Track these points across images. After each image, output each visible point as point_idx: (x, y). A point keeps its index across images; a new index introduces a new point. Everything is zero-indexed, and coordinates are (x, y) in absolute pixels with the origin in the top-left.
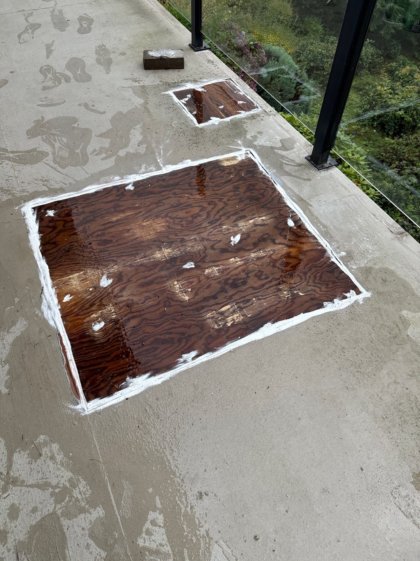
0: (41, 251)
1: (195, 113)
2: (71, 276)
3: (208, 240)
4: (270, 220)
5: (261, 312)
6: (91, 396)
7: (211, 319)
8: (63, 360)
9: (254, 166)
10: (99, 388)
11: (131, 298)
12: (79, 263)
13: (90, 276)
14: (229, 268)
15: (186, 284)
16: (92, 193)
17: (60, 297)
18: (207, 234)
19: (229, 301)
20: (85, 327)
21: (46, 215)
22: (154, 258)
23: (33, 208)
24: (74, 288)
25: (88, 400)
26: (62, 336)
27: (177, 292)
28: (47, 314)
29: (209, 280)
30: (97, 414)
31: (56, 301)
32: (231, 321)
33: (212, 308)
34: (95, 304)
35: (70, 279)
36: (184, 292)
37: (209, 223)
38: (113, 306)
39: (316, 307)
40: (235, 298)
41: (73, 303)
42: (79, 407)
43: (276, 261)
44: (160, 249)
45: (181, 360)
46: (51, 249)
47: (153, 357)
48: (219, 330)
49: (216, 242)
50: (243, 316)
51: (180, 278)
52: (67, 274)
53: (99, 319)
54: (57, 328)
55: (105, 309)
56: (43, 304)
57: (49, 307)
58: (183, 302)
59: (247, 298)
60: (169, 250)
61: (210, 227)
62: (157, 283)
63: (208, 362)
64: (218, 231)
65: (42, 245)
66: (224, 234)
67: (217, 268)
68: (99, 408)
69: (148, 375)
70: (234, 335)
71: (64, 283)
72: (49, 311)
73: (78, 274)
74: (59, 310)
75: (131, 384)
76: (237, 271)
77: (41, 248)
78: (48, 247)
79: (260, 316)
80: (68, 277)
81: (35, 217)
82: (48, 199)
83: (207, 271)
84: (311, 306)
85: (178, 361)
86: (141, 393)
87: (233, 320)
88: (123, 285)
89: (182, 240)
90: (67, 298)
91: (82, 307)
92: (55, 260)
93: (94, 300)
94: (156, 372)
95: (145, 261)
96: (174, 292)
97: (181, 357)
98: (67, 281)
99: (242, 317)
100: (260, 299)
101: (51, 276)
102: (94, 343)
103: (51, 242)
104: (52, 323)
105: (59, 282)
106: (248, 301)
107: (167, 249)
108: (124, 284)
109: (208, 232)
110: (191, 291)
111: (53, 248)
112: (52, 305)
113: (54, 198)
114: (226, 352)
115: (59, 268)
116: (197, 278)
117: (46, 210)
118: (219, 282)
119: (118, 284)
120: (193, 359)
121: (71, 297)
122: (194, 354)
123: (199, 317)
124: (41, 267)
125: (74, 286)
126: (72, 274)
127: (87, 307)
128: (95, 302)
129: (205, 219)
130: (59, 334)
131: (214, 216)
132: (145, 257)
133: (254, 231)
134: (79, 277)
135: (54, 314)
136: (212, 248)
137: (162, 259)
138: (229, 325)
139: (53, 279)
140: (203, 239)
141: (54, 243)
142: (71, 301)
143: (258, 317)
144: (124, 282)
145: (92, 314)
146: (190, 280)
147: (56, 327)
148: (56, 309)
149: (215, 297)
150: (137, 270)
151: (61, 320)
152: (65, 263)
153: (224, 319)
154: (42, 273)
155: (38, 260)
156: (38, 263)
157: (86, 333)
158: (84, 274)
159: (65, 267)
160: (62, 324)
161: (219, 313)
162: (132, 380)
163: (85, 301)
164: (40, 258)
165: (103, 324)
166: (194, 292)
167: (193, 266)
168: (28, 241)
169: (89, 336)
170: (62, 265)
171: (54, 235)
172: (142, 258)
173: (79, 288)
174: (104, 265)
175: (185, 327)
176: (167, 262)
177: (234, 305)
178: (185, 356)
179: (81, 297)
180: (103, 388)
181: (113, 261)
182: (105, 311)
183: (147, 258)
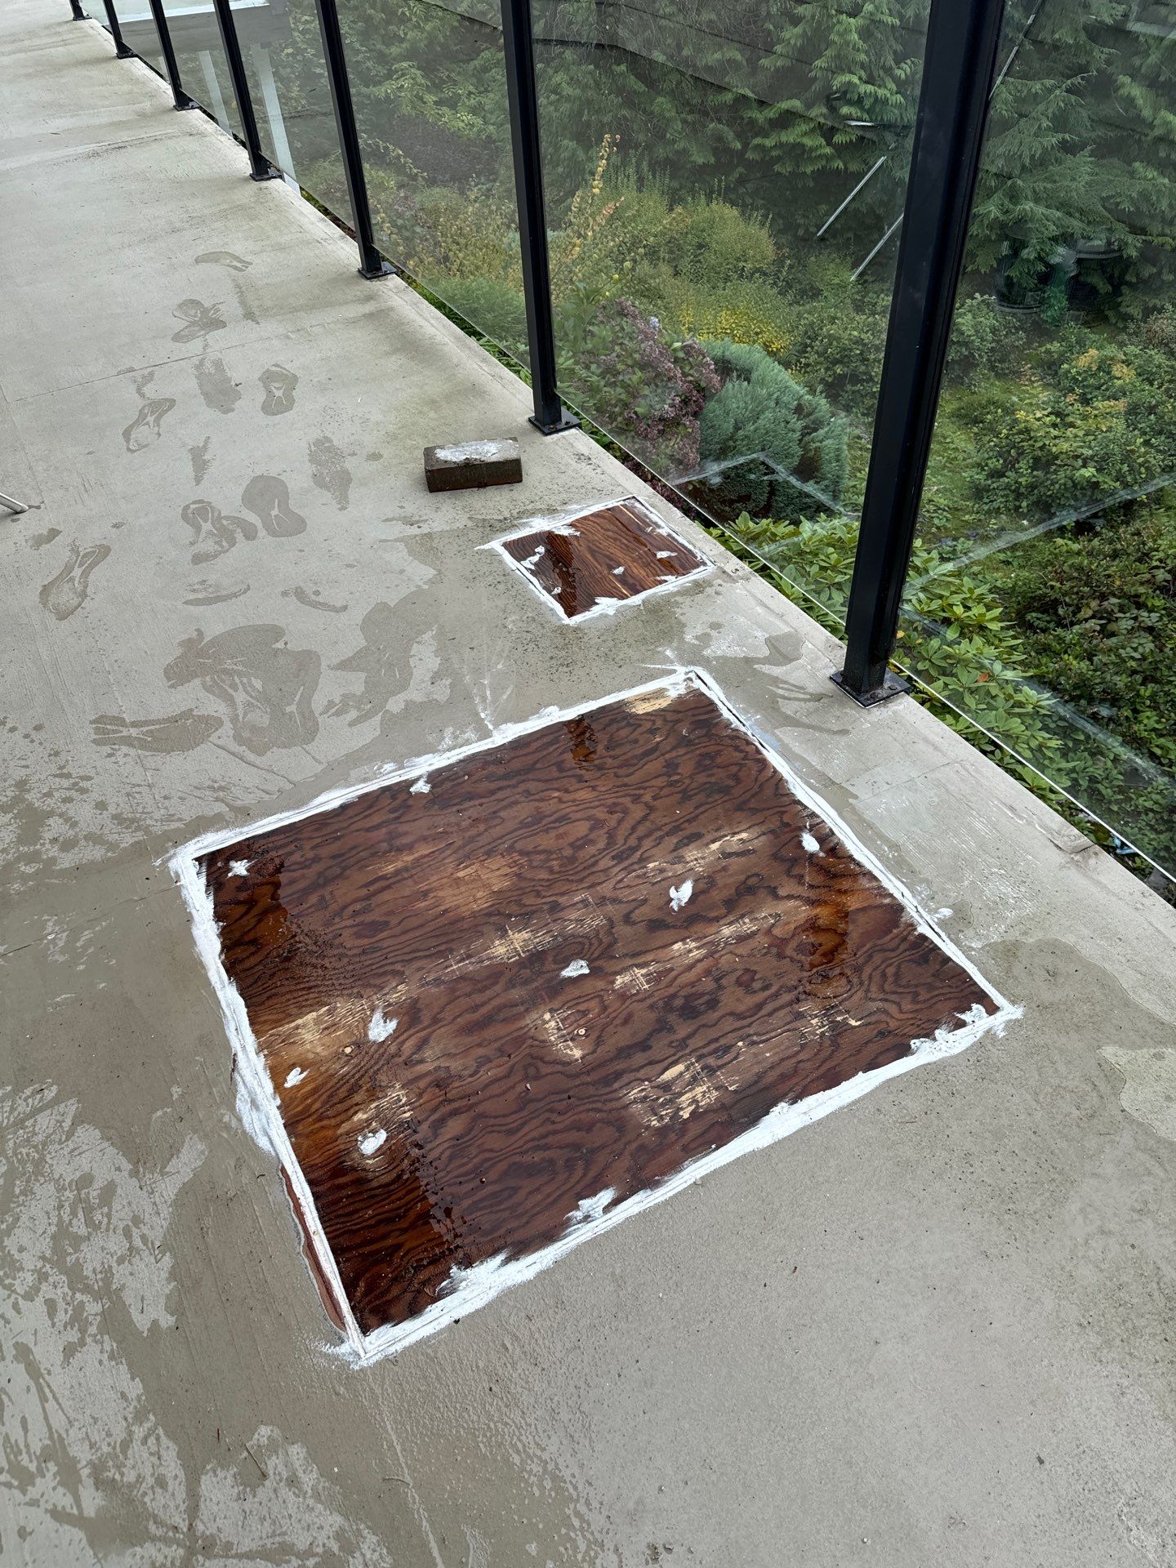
0: (223, 963)
1: (558, 590)
2: (300, 1021)
3: (615, 901)
4: (761, 839)
5: (760, 1076)
6: (372, 1320)
7: (642, 1102)
8: (298, 1234)
9: (710, 708)
10: (389, 1297)
11: (444, 1063)
12: (315, 986)
13: (345, 1016)
14: (671, 969)
15: (572, 1019)
16: (334, 810)
17: (277, 1075)
18: (611, 886)
19: (680, 1054)
20: (342, 1147)
21: (230, 875)
22: (491, 959)
23: (196, 859)
24: (308, 1051)
25: (365, 1329)
26: (289, 1172)
27: (552, 1038)
28: (252, 1121)
29: (629, 1002)
30: (390, 1362)
31: (269, 1086)
32: (689, 1105)
33: (641, 1074)
34: (361, 1087)
35: (297, 1027)
36: (568, 1037)
37: (613, 858)
38: (403, 1087)
39: (893, 1054)
40: (694, 1043)
41: (309, 1088)
42: (344, 1349)
43: (784, 941)
44: (504, 934)
45: (578, 1214)
46: (248, 957)
47: (508, 1212)
48: (662, 1132)
49: (634, 904)
50: (716, 1089)
51: (556, 1004)
52: (290, 1017)
53: (374, 1124)
54: (277, 1154)
55: (386, 1096)
56: (239, 1096)
57: (254, 1104)
58: (569, 1064)
59: (723, 1042)
60: (525, 935)
61: (616, 869)
62: (504, 1020)
63: (643, 1216)
64: (638, 877)
65: (227, 948)
66: (654, 884)
67: (644, 971)
68: (392, 1349)
69: (500, 1258)
70: (701, 1140)
71: (283, 1041)
72: (255, 1114)
73: (314, 1014)
74: (278, 1108)
75: (463, 1284)
76: (691, 976)
77: (223, 957)
78: (239, 952)
79: (760, 1085)
80: (293, 1025)
81: (203, 880)
82: (231, 834)
83: (620, 980)
84: (881, 1053)
85: (569, 1219)
86: (489, 1305)
87: (694, 1101)
88: (422, 1034)
89: (555, 908)
90: (294, 1078)
91: (331, 1096)
92: (260, 983)
93: (357, 1076)
94: (519, 1249)
95: (469, 966)
96: (543, 1041)
97: (577, 1208)
98: (290, 1034)
99: (715, 1094)
100: (754, 1043)
101: (252, 1024)
102: (366, 1187)
103: (246, 939)
104: (263, 1142)
105: (273, 1038)
106: (727, 1049)
107: (520, 931)
108: (424, 1029)
109: (613, 881)
110: (586, 1036)
111: (253, 954)
112: (260, 1098)
113: (245, 829)
114: (685, 1185)
115: (270, 1002)
116: (597, 1000)
117: (227, 861)
118: (651, 1007)
119: (412, 1031)
120: (607, 1209)
121: (305, 1074)
122: (606, 1196)
123: (611, 1100)
124: (228, 1006)
125: (308, 1046)
126: (300, 1015)
127: (342, 1096)
128: (360, 1083)
129: (604, 850)
130: (283, 1170)
131: (626, 841)
132: (469, 956)
133: (724, 869)
134: (317, 1021)
135: (268, 1118)
136: (627, 919)
137: (509, 959)
138: (686, 1114)
139: (257, 1033)
140: (602, 901)
141: (254, 942)
142: (304, 1083)
143: (754, 1089)
144: (426, 1023)
145: (356, 1113)
146: (582, 1007)
147: (273, 1154)
148: (271, 1106)
149: (644, 1046)
150: (453, 990)
151: (283, 1132)
152: (284, 990)
153: (671, 1101)
154: (230, 1018)
155: (217, 986)
156: (220, 994)
157: (344, 1161)
158: (329, 1012)
159: (284, 999)
160: (288, 1143)
161: (658, 1087)
162: (463, 1273)
163: (335, 1080)
164: (222, 982)
165: (382, 1136)
166: (593, 1036)
167: (586, 971)
168: (191, 941)
169: (353, 1169)
170: (275, 995)
171: (253, 922)
172: (462, 960)
173: (319, 1050)
174: (375, 986)
175: (579, 1130)
176: (521, 964)
177: (692, 1064)
178: (585, 1204)
179: (327, 1071)
180: (397, 1298)
181: (395, 973)
182: (384, 1102)
183: (473, 960)
